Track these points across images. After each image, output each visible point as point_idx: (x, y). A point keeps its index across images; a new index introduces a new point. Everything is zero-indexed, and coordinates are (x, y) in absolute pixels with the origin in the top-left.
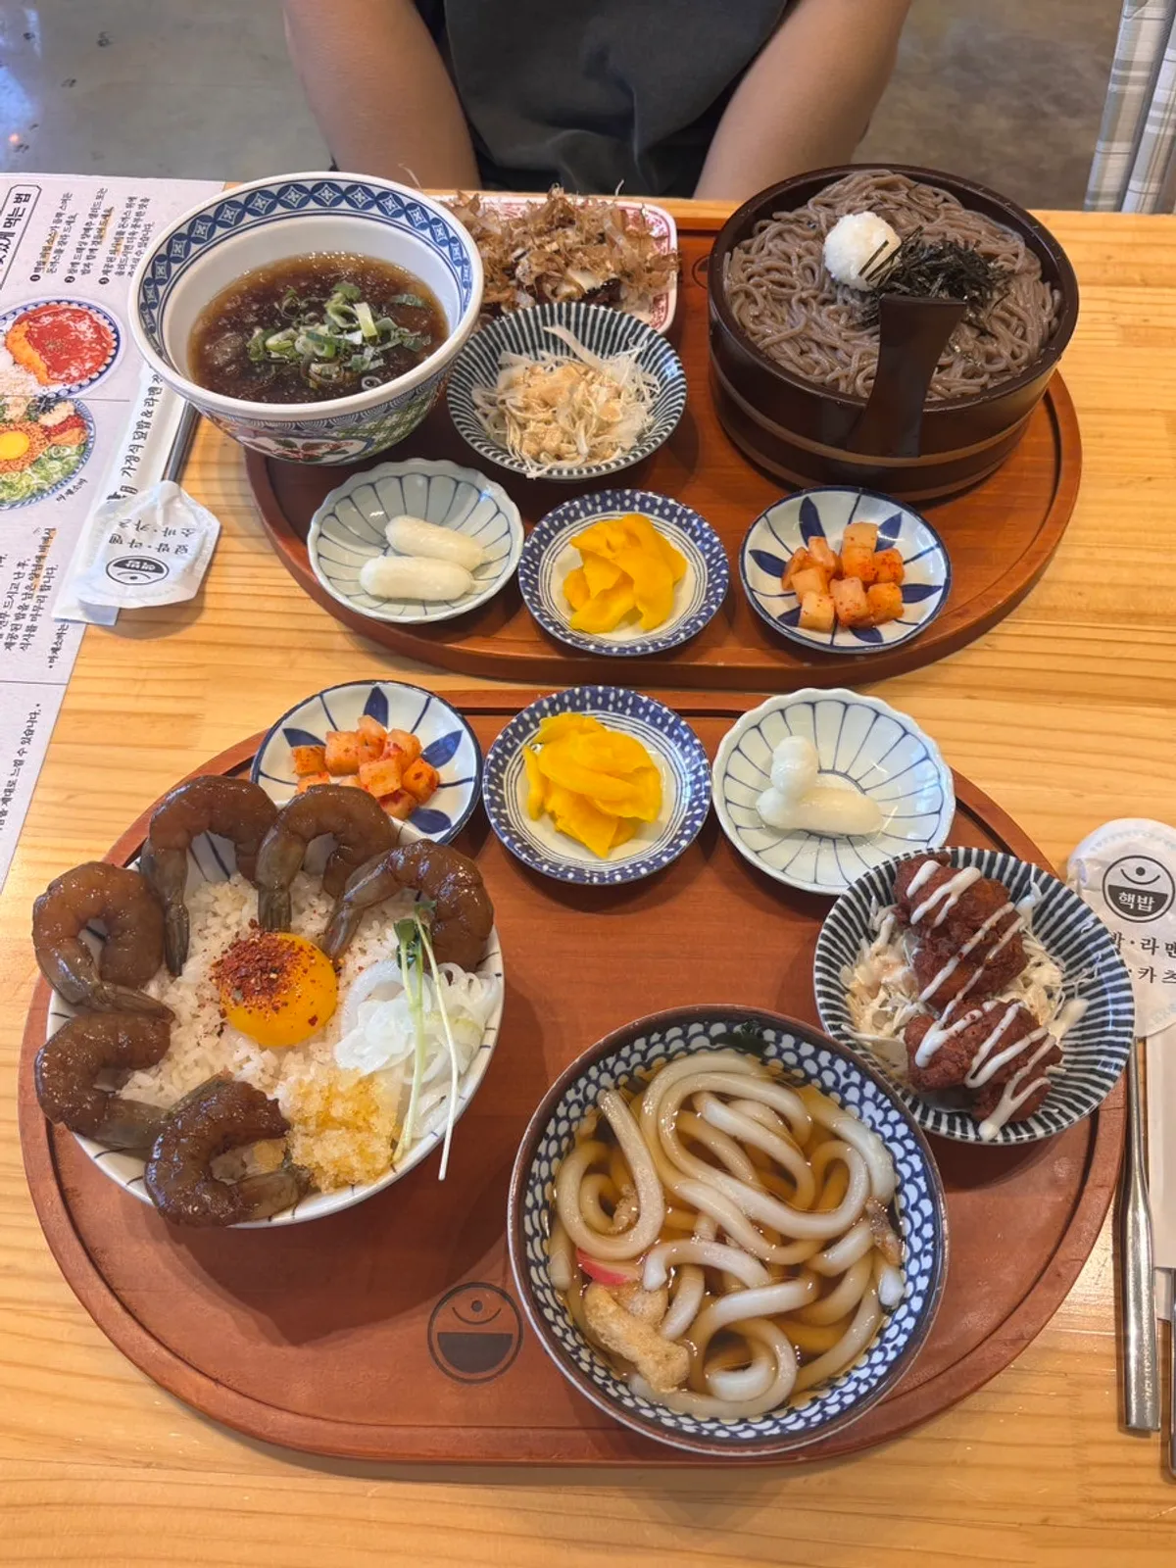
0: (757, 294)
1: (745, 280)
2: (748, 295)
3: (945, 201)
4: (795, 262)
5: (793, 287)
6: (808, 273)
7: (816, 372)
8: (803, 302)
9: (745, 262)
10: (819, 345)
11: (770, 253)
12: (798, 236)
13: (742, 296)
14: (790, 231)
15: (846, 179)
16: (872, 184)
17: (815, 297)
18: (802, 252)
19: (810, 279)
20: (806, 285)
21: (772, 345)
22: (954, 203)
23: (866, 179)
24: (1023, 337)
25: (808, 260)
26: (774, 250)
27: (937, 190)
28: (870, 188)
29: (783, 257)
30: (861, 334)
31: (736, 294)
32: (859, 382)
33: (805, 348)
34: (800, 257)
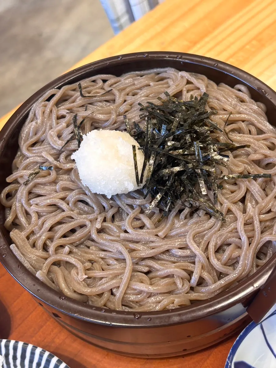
0: (63, 256)
1: (44, 254)
2: (57, 263)
3: (104, 81)
4: (64, 206)
5: (82, 226)
6: (81, 205)
7: (179, 284)
8: (100, 231)
9: (28, 238)
10: (152, 258)
11: (39, 216)
12: (44, 184)
13: (56, 268)
14: (35, 186)
15: (31, 115)
16: (53, 106)
17: (105, 220)
18: (62, 195)
19: (86, 208)
20: (91, 217)
21: (125, 293)
22: (112, 79)
23: (45, 106)
24: (260, 132)
25: (72, 196)
26: (39, 209)
27: (93, 78)
28: (55, 110)
29: (51, 209)
30: (170, 222)
31: (49, 272)
32: (214, 261)
33: (146, 269)
34: (63, 199)
